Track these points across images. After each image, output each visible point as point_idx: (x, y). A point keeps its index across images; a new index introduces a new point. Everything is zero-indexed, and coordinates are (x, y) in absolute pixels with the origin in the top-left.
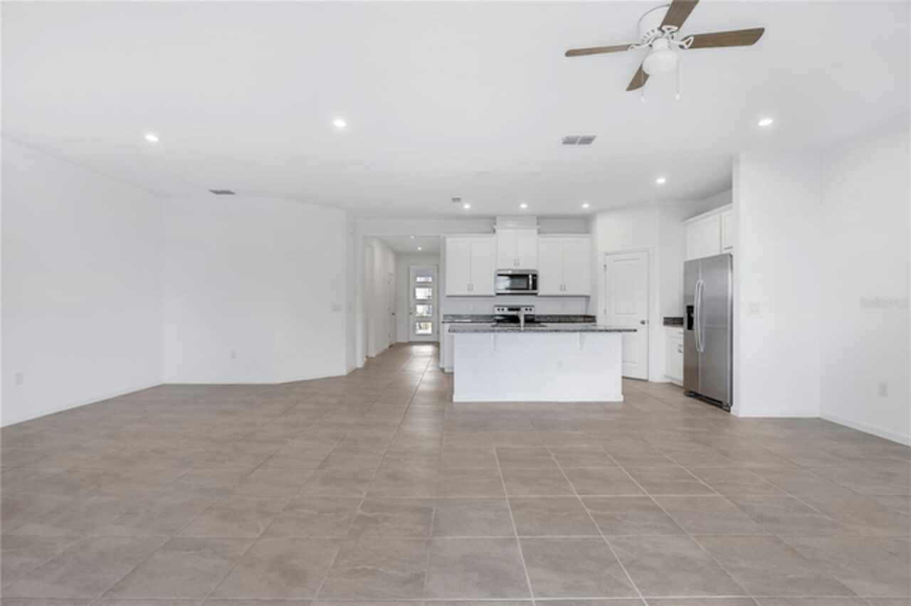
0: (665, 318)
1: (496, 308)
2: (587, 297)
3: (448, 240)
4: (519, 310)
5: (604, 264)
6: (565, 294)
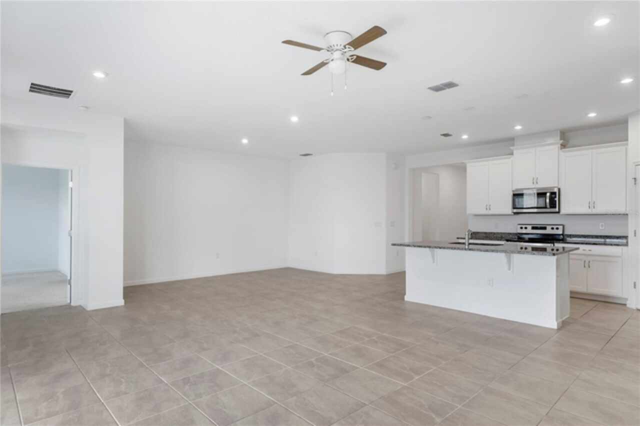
1: (518, 227)
3: (469, 166)
4: (545, 228)
5: (634, 177)
6: (594, 211)
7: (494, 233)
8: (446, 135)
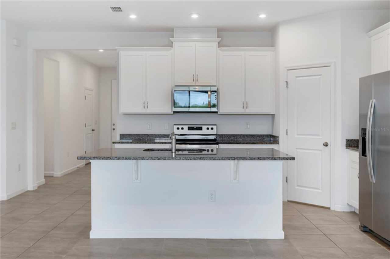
0: (348, 141)
1: (176, 127)
2: (273, 116)
3: (122, 54)
4: (200, 129)
5: (286, 81)
6: (247, 111)
7: (148, 135)
8: (117, 9)
